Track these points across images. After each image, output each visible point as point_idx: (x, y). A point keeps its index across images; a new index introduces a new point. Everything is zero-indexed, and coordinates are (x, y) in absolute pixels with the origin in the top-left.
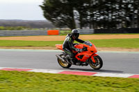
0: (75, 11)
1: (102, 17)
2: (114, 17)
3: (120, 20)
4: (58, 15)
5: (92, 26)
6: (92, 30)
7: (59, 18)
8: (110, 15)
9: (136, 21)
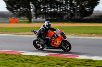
0: (31, 5)
1: (52, 10)
2: (61, 10)
3: (67, 12)
4: (19, 7)
5: (44, 16)
6: (45, 19)
7: (19, 10)
8: (59, 8)
9: (78, 13)
